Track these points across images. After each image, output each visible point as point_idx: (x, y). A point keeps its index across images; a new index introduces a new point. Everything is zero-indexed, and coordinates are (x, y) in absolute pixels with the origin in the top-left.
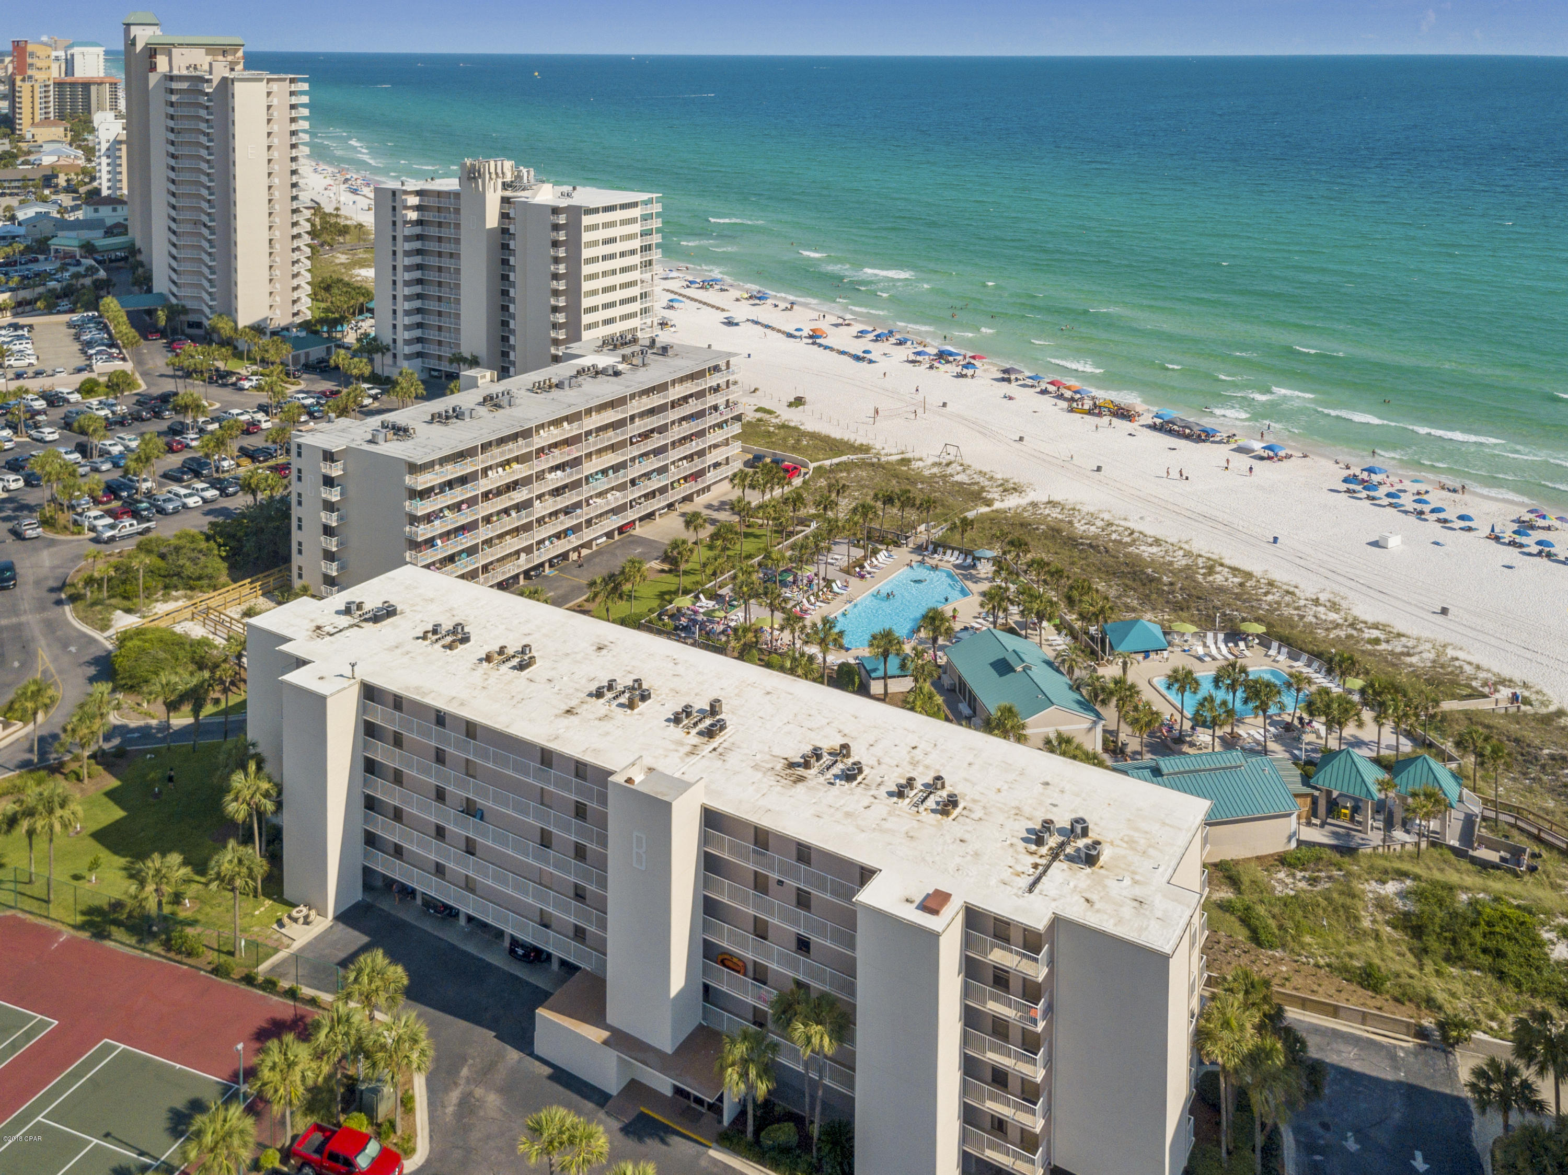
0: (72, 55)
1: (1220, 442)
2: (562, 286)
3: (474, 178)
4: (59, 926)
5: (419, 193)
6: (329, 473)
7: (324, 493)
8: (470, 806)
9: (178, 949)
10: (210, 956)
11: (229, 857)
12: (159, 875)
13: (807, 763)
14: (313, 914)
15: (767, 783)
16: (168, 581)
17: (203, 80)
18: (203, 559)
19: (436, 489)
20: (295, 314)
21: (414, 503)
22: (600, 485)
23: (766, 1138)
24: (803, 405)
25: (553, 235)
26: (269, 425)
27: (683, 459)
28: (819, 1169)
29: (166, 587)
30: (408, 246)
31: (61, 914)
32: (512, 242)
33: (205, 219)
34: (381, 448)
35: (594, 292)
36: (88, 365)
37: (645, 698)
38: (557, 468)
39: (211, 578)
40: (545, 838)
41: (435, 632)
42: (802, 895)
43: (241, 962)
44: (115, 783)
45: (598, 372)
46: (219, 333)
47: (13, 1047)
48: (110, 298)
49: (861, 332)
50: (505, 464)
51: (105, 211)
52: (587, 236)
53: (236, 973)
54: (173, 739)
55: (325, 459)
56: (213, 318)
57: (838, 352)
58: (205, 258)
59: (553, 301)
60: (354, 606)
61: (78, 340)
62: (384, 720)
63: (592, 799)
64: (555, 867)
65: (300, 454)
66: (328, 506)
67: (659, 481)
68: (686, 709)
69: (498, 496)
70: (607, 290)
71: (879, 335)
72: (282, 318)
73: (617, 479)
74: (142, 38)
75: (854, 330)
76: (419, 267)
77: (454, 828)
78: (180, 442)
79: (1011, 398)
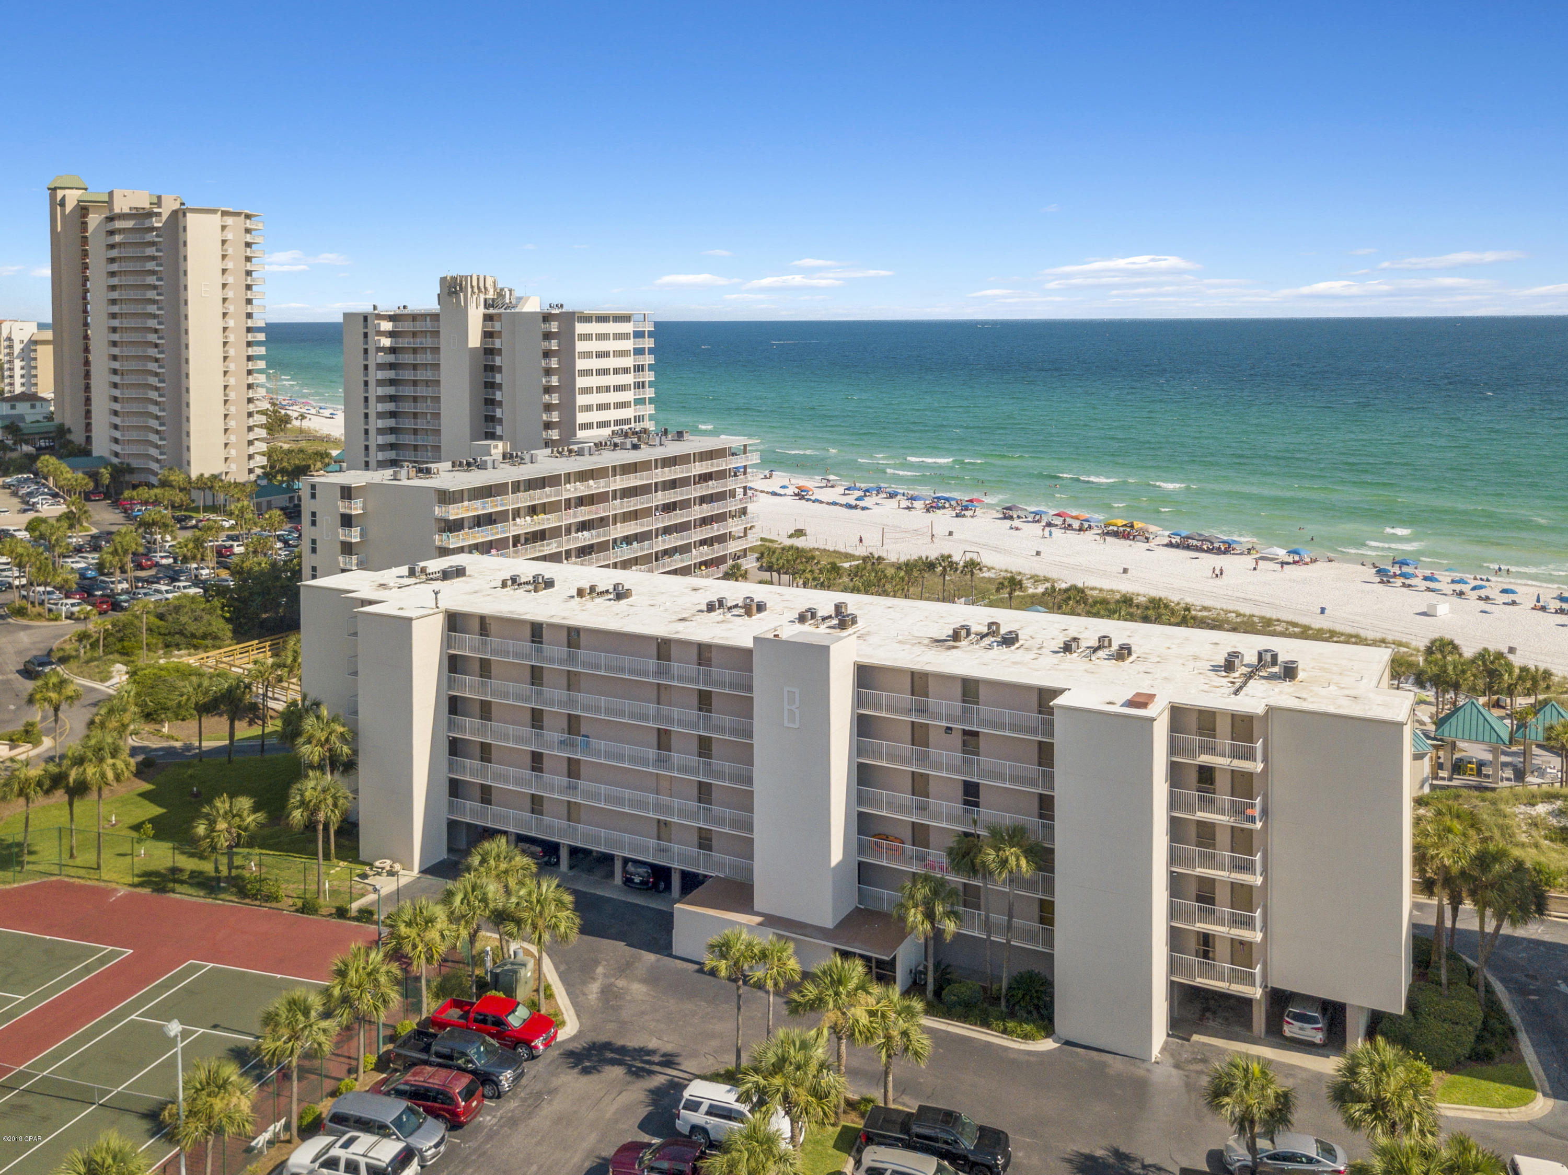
1: (1241, 554)
2: (554, 399)
3: (456, 292)
4: (114, 885)
5: (392, 317)
6: (348, 511)
7: (342, 535)
8: (573, 724)
9: (254, 897)
10: (290, 902)
11: (312, 784)
12: (230, 814)
13: (956, 636)
14: (397, 867)
15: (918, 650)
16: (169, 639)
17: (150, 215)
18: (206, 617)
19: (466, 524)
20: (251, 471)
21: (444, 536)
22: (627, 552)
23: (949, 995)
24: (805, 535)
25: (545, 345)
26: (241, 549)
27: (703, 542)
28: (1012, 1015)
29: (167, 646)
30: (381, 375)
31: (114, 877)
32: (498, 361)
33: (152, 366)
34: (405, 482)
35: (588, 408)
36: (33, 507)
37: (761, 608)
38: (584, 526)
39: (216, 638)
40: (663, 739)
41: (514, 580)
42: (970, 737)
43: (326, 904)
44: (148, 787)
45: (616, 445)
46: (171, 486)
47: (87, 970)
48: (47, 457)
49: (848, 489)
50: (533, 510)
51: (23, 408)
52: (581, 346)
53: (324, 911)
54: (203, 755)
55: (343, 497)
56: (163, 473)
57: (828, 503)
58: (154, 409)
59: (545, 417)
60: (418, 569)
61: (15, 494)
62: (472, 649)
63: (722, 684)
64: (679, 771)
65: (313, 496)
66: (347, 548)
67: (682, 561)
68: (809, 610)
69: (526, 543)
70: (601, 407)
71: (867, 491)
72: (238, 473)
73: (642, 549)
74: (72, 198)
75: (841, 490)
76: (392, 398)
77: (555, 753)
78: (149, 559)
79: (1017, 529)
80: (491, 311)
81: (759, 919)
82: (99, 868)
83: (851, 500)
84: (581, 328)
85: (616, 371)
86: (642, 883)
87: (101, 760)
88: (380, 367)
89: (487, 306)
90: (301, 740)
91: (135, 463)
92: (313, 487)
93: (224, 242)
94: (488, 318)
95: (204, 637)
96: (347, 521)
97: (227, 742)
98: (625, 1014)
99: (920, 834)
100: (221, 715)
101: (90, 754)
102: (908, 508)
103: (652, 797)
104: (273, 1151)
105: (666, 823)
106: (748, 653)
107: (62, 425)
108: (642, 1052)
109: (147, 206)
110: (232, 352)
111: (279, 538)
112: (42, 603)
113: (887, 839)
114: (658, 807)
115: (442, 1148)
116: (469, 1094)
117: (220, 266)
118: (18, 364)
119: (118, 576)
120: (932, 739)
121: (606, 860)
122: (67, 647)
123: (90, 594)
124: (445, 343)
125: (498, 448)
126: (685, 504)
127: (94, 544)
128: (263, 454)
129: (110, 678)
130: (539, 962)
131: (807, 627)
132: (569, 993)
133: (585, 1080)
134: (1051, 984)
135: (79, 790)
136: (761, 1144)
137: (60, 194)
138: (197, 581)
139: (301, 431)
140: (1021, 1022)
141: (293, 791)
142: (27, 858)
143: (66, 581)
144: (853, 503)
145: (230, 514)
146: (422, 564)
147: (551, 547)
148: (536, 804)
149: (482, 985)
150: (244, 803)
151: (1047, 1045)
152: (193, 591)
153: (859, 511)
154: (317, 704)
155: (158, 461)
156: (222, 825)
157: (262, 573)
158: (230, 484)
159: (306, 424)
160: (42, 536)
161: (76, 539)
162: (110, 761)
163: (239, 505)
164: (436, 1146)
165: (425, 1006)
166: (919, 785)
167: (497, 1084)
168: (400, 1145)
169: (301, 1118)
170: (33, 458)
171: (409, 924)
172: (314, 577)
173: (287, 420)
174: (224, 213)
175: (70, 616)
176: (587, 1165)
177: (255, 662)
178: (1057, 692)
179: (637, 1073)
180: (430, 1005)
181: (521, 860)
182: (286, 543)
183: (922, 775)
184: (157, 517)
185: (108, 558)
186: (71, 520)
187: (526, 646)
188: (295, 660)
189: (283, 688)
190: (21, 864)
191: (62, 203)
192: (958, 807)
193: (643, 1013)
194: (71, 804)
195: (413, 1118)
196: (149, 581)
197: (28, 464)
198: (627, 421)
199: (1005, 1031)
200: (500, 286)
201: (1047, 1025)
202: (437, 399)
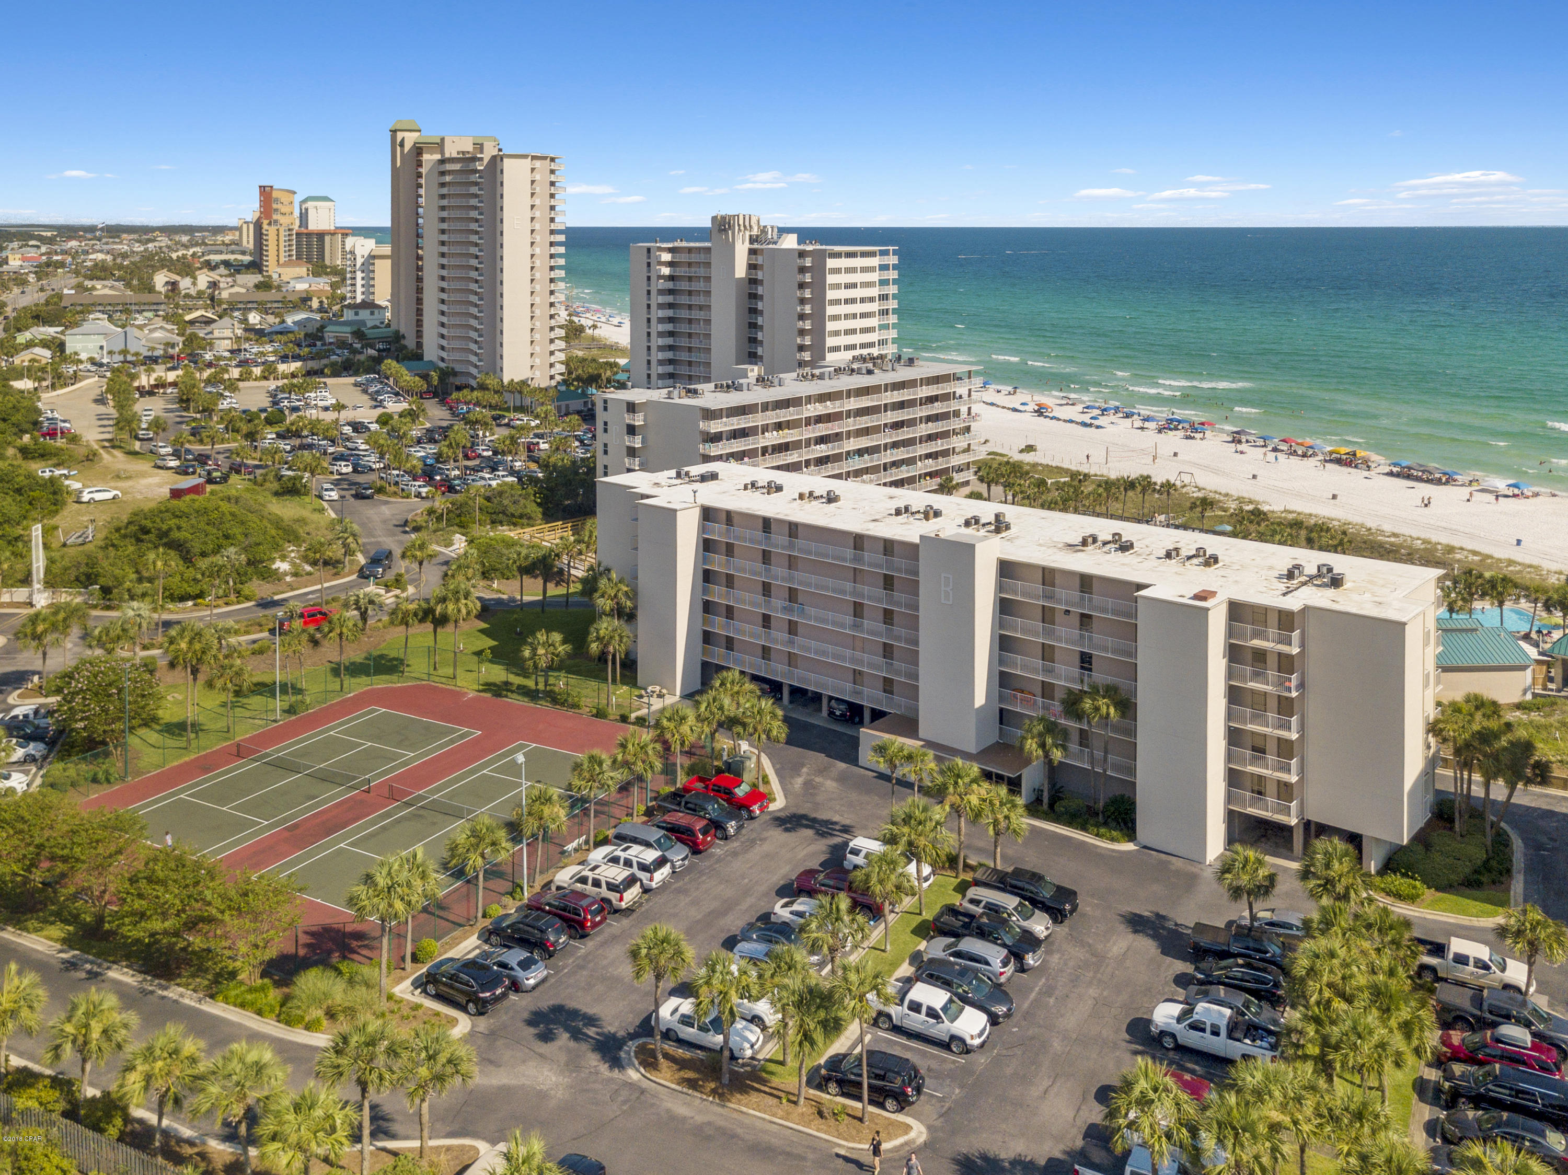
0: (307, 210)
1: (1462, 485)
2: (808, 325)
3: (725, 230)
4: (465, 690)
5: (670, 250)
6: (632, 422)
7: (628, 441)
8: (792, 595)
9: (563, 704)
10: (588, 710)
11: (605, 625)
12: (548, 644)
13: (1084, 543)
14: (664, 691)
15: (1050, 551)
16: (494, 516)
17: (474, 159)
18: (522, 501)
19: (724, 436)
20: (552, 377)
21: (707, 445)
22: (857, 463)
23: (1059, 807)
24: (1035, 450)
25: (800, 277)
26: (546, 446)
27: (929, 456)
28: (1105, 824)
29: (493, 522)
30: (661, 299)
31: (465, 684)
32: (760, 290)
33: (474, 286)
34: (677, 401)
35: (836, 333)
36: (380, 404)
37: (937, 514)
38: (822, 440)
39: (529, 518)
40: (858, 610)
41: (753, 484)
42: (1085, 619)
43: (613, 713)
44: (484, 625)
45: (853, 370)
46: (488, 389)
47: (452, 741)
48: (389, 361)
49: (1087, 408)
50: (779, 426)
51: (364, 314)
52: (831, 279)
53: (611, 717)
54: (523, 606)
55: (628, 411)
56: (481, 377)
57: (1065, 421)
58: (473, 322)
59: (799, 341)
60: (683, 473)
61: (365, 391)
62: (720, 535)
63: (900, 570)
64: (868, 633)
65: (605, 409)
66: (632, 452)
67: (908, 472)
68: (974, 517)
69: (773, 453)
70: (848, 332)
71: (1105, 410)
72: (541, 380)
73: (872, 461)
74: (410, 139)
75: (1079, 408)
76: (671, 320)
77: (779, 615)
78: (474, 451)
79: (1242, 453)
80: (756, 246)
81: (922, 743)
82: (455, 677)
83: (1086, 418)
84: (831, 263)
85: (863, 300)
86: (841, 715)
87: (458, 600)
88: (661, 292)
89: (752, 240)
90: (597, 595)
91: (458, 368)
92: (605, 401)
93: (533, 182)
94: (752, 252)
95: (521, 517)
96: (632, 430)
97: (541, 598)
98: (820, 798)
99: (1047, 690)
100: (536, 577)
101: (450, 595)
102: (1142, 428)
103: (848, 652)
104: (578, 855)
105: (860, 673)
106: (916, 546)
107: (397, 332)
108: (828, 823)
109: (471, 149)
110: (538, 275)
111: (577, 438)
112: (397, 483)
113: (1022, 692)
114: (853, 660)
115: (686, 862)
116: (705, 832)
117: (529, 202)
118: (359, 275)
119: (452, 464)
120: (1057, 620)
121: (817, 697)
122: (418, 519)
123: (431, 479)
124: (716, 272)
125: (754, 371)
126: (911, 423)
127: (430, 437)
128: (562, 363)
129: (452, 544)
130: (759, 757)
131: (970, 531)
132: (781, 783)
133: (787, 835)
134: (1133, 803)
135: (441, 621)
136: (888, 864)
137: (400, 136)
138: (512, 472)
139: (593, 339)
140: (1110, 829)
141: (592, 629)
142: (406, 669)
143: (414, 467)
144: (1089, 421)
145: (537, 417)
146: (686, 469)
147: (793, 457)
148: (766, 652)
149: (719, 771)
150: (557, 637)
151: (1130, 847)
152: (510, 479)
153: (1093, 429)
154: (609, 570)
155: (476, 366)
156: (541, 651)
157: (564, 466)
158: (535, 390)
159: (597, 332)
160: (393, 430)
161: (415, 433)
162: (464, 601)
163: (544, 409)
164: (683, 860)
165: (679, 778)
166: (1047, 653)
167: (725, 830)
168: (659, 853)
169: (596, 836)
170: (378, 360)
171: (669, 720)
172: (606, 474)
173: (580, 329)
174: (534, 158)
175: (418, 495)
176: (782, 883)
177: (561, 538)
178: (1140, 587)
179: (823, 835)
180: (682, 779)
181: (749, 686)
182: (582, 441)
183: (1050, 646)
184: (480, 417)
185: (445, 450)
186: (412, 415)
187: (759, 534)
188: (590, 537)
189: (581, 560)
190: (403, 672)
191: (402, 145)
192: (1076, 671)
193: (831, 799)
194: (435, 632)
195: (668, 842)
196: (475, 470)
197: (373, 365)
198: (871, 345)
199: (1097, 835)
200: (762, 224)
201: (1131, 834)
202: (708, 322)
